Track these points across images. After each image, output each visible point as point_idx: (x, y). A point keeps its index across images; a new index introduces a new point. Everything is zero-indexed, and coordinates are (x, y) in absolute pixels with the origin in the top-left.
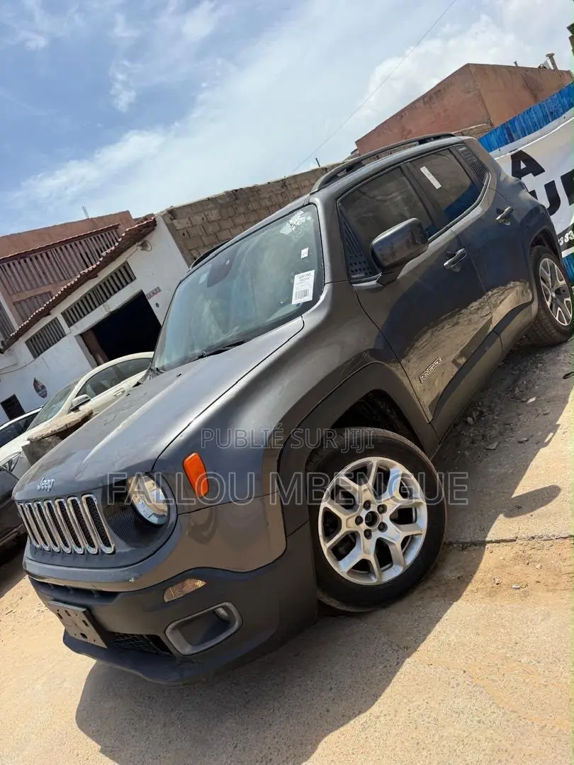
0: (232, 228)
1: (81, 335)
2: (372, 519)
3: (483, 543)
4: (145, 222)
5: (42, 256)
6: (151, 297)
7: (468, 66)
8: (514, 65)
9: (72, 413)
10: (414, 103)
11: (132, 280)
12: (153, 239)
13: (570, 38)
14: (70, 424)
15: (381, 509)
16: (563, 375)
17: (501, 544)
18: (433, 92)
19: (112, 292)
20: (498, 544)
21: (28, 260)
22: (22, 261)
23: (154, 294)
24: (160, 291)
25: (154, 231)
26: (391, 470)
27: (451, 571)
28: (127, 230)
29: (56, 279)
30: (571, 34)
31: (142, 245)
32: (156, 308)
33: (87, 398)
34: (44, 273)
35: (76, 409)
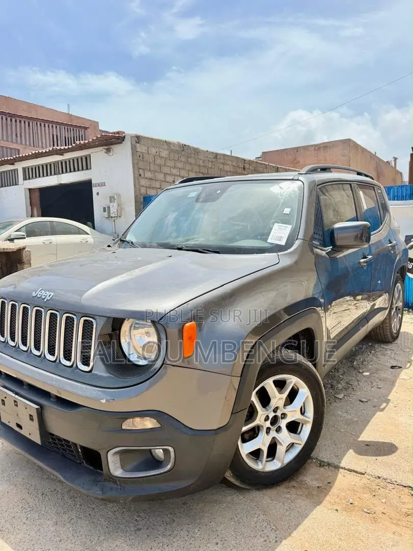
0: (172, 167)
1: (30, 190)
2: (275, 421)
3: (337, 467)
4: (117, 135)
5: (25, 122)
6: (95, 186)
7: (349, 140)
8: (374, 153)
9: (8, 242)
10: (308, 146)
11: (87, 169)
12: (116, 148)
13: (411, 154)
14: (7, 249)
15: (283, 416)
16: (390, 366)
17: (352, 473)
18: (322, 145)
19: (68, 170)
20: (349, 472)
21: (13, 120)
22: (9, 119)
23: (99, 185)
24: (105, 185)
25: (121, 144)
26: (300, 390)
27: (312, 480)
28: (103, 134)
29: (28, 143)
30: (412, 152)
31: (107, 149)
32: (96, 195)
33: (24, 235)
34: (21, 135)
35: (11, 240)
